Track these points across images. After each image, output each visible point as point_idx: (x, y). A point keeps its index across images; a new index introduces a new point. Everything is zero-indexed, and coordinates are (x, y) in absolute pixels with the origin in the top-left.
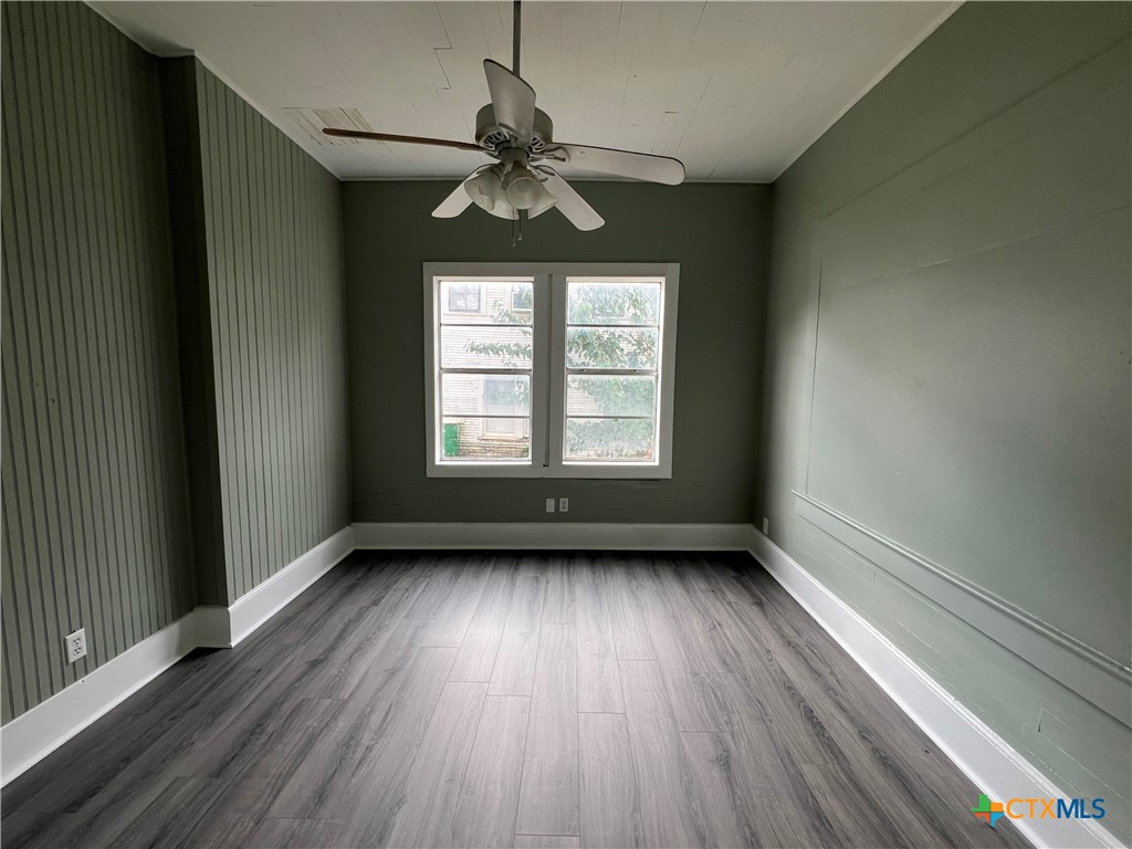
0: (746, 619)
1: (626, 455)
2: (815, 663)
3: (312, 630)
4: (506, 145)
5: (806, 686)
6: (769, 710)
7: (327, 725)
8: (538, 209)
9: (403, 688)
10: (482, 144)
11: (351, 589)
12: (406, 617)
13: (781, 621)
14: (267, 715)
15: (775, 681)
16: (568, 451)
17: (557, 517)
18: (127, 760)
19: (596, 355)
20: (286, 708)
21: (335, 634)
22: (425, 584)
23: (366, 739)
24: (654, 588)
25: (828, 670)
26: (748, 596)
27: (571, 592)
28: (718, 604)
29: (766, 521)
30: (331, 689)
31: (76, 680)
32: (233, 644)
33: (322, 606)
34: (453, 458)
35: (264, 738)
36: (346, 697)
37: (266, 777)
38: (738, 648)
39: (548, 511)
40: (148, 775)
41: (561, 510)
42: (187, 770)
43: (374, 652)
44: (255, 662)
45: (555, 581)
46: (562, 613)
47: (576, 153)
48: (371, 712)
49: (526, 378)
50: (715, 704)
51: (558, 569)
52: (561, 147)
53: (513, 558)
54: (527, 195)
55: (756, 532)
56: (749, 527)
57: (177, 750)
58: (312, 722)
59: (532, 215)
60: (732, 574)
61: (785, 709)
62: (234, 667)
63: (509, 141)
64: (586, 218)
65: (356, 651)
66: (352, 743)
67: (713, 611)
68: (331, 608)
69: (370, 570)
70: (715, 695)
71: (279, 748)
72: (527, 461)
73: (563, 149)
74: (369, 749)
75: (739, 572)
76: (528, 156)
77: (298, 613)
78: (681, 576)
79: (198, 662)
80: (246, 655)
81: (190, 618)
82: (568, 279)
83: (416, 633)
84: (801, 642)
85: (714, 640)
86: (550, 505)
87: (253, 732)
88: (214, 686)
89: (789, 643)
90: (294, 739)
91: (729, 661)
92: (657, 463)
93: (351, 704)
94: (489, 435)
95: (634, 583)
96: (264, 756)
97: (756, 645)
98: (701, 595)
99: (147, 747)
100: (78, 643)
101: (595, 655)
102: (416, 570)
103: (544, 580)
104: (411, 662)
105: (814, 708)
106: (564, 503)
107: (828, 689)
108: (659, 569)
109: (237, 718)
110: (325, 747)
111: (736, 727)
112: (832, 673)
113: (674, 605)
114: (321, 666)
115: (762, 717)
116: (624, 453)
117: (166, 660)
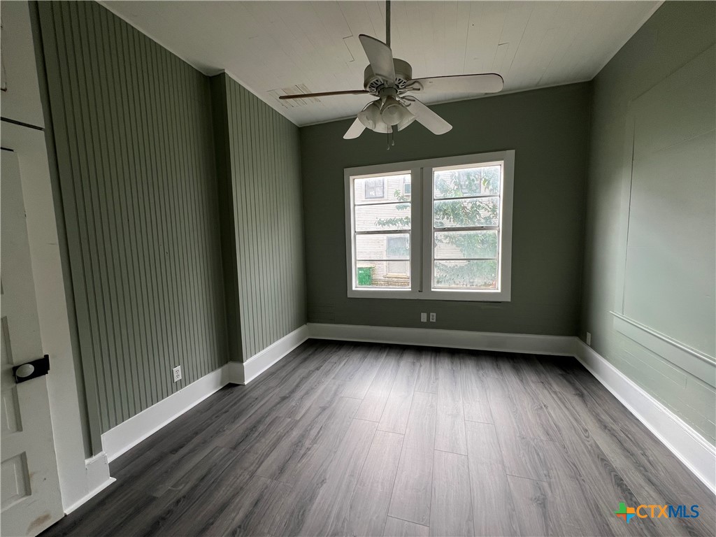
0: (568, 405)
1: (477, 285)
2: (628, 445)
3: (284, 381)
4: (382, 87)
5: (618, 461)
6: (583, 472)
7: (288, 432)
8: (404, 124)
9: (329, 418)
10: (368, 89)
11: (305, 360)
12: (333, 378)
13: (599, 410)
14: (259, 422)
15: (589, 452)
16: (435, 283)
17: (428, 325)
18: (197, 433)
19: (462, 221)
20: (268, 420)
21: (295, 384)
22: (346, 360)
23: (307, 443)
24: (496, 376)
25: (640, 452)
26: (571, 389)
27: (436, 373)
28: (546, 392)
29: (589, 335)
30: (292, 413)
31: (177, 391)
32: (246, 383)
33: (289, 368)
34: (363, 286)
35: (257, 434)
36: (298, 419)
37: (257, 453)
38: (561, 425)
39: (422, 320)
40: (205, 442)
41: (431, 320)
42: (221, 443)
43: (315, 396)
44: (255, 394)
45: (425, 366)
46: (429, 386)
47: (427, 84)
48: (311, 429)
49: (408, 236)
50: (537, 461)
51: (429, 358)
52: (416, 81)
53: (400, 349)
54: (396, 115)
55: (581, 343)
56: (576, 339)
57: (218, 432)
58: (281, 430)
59: (400, 129)
60: (560, 372)
61: (597, 474)
62: (245, 395)
63: (383, 84)
64: (440, 127)
65: (305, 394)
66: (300, 444)
67: (541, 396)
68: (294, 369)
69: (316, 350)
70: (538, 455)
71: (263, 440)
72: (408, 288)
73: (418, 82)
74: (309, 449)
75: (564, 370)
76: (397, 91)
77: (277, 371)
78: (517, 370)
79: (229, 390)
80: (251, 390)
81: (226, 366)
82: (434, 169)
83: (338, 388)
84: (615, 427)
85: (540, 417)
86: (424, 317)
87: (252, 430)
88: (235, 404)
89: (606, 427)
90: (271, 437)
91: (551, 433)
92: (499, 291)
93: (301, 423)
94: (390, 274)
95: (481, 372)
96: (256, 443)
97: (575, 424)
98: (532, 384)
99: (205, 429)
100: (178, 372)
101: (449, 415)
102: (341, 352)
103: (418, 364)
104: (335, 404)
105: (625, 477)
106: (433, 316)
107: (639, 466)
108: (501, 364)
109: (245, 421)
110: (285, 444)
111: (553, 480)
112: (644, 454)
113: (510, 389)
114: (286, 401)
115: (576, 476)
116: (474, 284)
117: (216, 387)
